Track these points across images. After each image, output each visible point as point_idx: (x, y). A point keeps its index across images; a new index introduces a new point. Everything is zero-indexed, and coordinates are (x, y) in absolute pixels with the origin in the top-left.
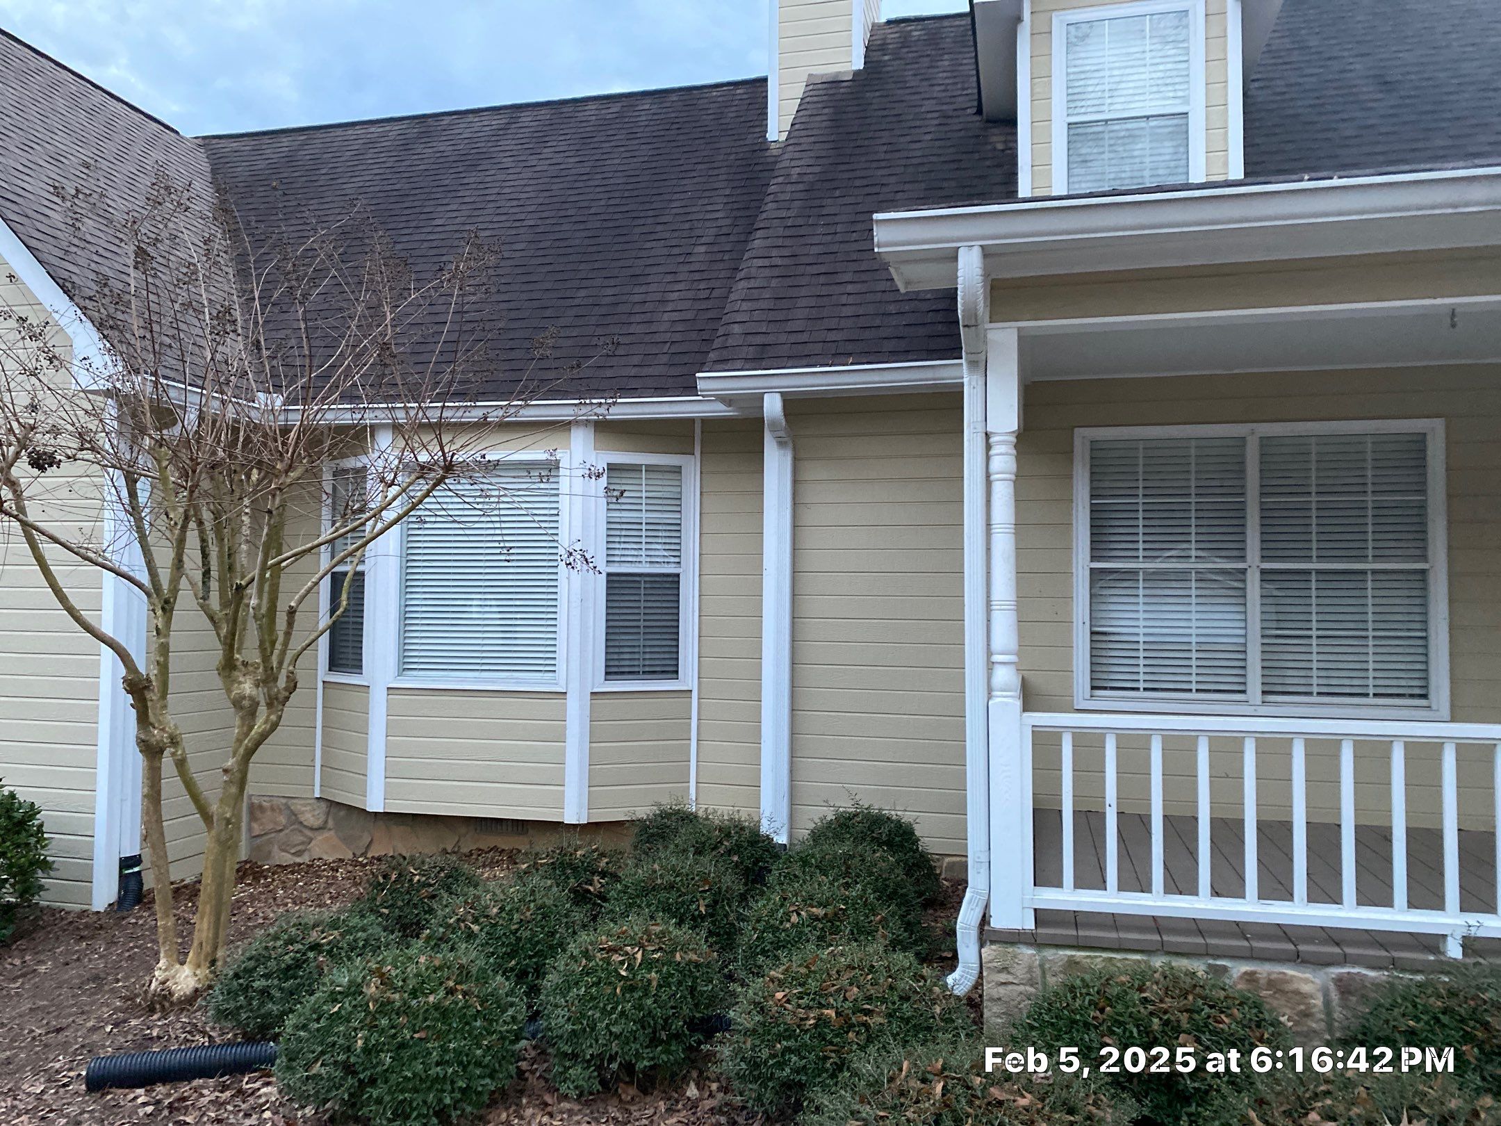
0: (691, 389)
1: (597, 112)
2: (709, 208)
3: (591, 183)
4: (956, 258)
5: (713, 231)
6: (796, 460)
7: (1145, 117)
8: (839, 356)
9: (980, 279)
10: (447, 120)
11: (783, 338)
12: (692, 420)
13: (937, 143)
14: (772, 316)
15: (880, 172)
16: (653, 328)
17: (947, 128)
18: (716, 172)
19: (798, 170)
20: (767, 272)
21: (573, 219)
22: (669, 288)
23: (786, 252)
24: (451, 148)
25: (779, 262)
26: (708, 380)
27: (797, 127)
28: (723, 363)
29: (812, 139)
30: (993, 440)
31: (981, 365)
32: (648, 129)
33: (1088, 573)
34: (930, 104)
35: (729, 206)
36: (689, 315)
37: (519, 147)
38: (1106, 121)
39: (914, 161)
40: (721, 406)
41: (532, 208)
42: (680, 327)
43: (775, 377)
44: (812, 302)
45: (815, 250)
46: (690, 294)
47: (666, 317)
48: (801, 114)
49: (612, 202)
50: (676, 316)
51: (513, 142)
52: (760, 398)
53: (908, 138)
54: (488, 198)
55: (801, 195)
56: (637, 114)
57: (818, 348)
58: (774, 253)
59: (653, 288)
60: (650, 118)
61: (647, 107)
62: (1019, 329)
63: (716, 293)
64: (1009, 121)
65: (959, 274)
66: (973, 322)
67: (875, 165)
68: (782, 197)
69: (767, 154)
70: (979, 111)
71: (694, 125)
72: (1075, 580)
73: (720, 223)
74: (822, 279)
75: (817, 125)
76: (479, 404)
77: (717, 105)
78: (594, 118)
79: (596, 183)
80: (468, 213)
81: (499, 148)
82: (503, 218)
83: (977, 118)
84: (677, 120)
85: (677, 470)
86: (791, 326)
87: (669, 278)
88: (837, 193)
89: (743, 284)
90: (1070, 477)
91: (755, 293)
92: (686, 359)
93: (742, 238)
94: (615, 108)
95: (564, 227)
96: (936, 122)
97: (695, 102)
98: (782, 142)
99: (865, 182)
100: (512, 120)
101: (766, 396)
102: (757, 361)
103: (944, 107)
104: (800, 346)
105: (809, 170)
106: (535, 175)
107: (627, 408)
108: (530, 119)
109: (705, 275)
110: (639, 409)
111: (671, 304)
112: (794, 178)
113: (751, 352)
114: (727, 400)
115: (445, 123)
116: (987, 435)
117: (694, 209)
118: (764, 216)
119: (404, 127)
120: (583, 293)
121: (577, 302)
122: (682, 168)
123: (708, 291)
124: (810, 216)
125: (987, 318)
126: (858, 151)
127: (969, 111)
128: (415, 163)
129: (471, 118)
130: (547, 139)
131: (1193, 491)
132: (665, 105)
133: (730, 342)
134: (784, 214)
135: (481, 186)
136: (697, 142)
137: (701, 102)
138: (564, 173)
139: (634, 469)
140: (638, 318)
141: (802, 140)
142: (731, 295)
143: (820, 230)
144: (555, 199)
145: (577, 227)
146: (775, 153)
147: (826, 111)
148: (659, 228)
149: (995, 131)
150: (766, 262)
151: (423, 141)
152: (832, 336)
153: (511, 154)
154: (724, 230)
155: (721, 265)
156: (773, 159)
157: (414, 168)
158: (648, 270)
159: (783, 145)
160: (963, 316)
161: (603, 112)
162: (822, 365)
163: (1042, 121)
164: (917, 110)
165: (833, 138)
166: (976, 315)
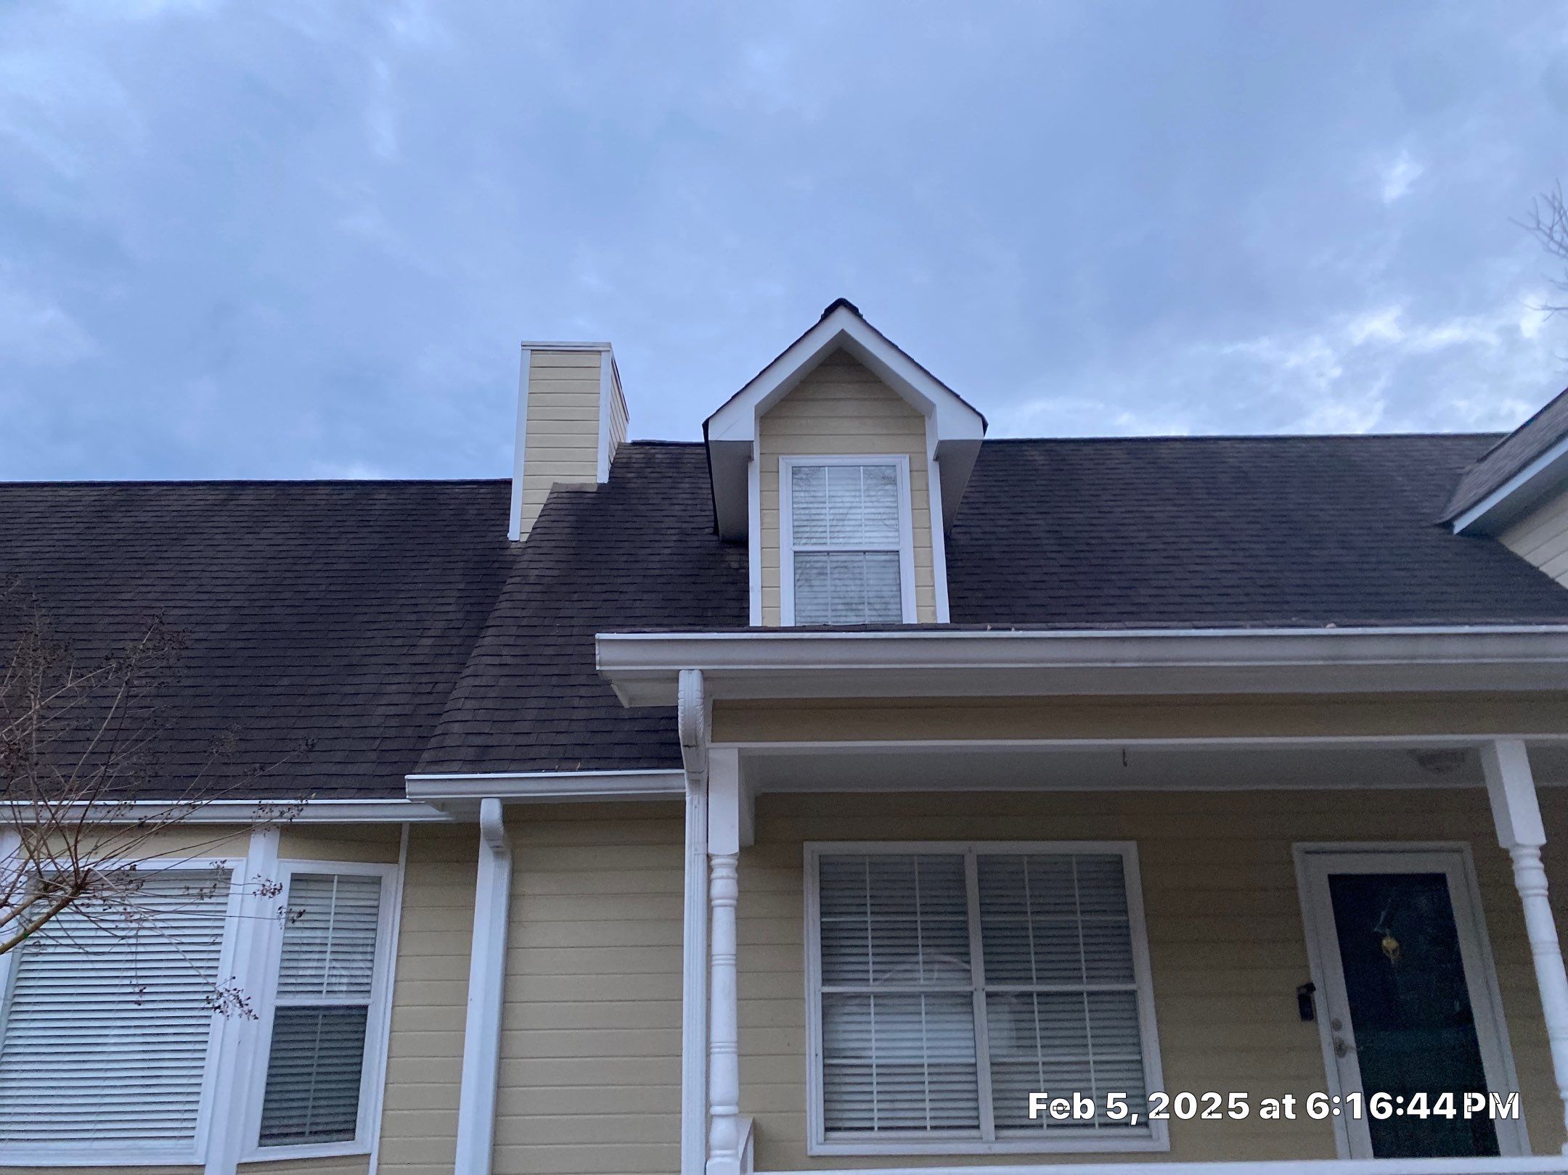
0: (399, 790)
1: (328, 497)
2: (440, 601)
3: (311, 567)
4: (677, 680)
5: (442, 624)
6: (513, 872)
7: (861, 551)
8: (567, 760)
9: (700, 701)
10: (155, 490)
11: (508, 739)
12: (400, 825)
13: (675, 558)
14: (498, 715)
15: (620, 580)
16: (365, 722)
17: (684, 545)
18: (451, 566)
19: (536, 572)
20: (496, 671)
21: (286, 603)
22: (386, 680)
23: (518, 651)
24: (154, 519)
25: (509, 660)
26: (417, 782)
27: (538, 530)
28: (436, 764)
29: (553, 544)
30: (715, 862)
31: (702, 783)
32: (381, 518)
33: (819, 997)
34: (669, 522)
35: (463, 600)
36: (407, 710)
37: (235, 524)
38: (828, 552)
39: (653, 572)
40: (434, 811)
41: (242, 589)
42: (393, 722)
43: (496, 782)
44: (542, 703)
45: (550, 651)
46: (409, 688)
47: (381, 710)
48: (542, 519)
49: (332, 588)
50: (392, 710)
51: (229, 519)
52: (478, 803)
53: (649, 551)
54: (190, 575)
55: (539, 596)
56: (371, 502)
57: (544, 751)
58: (505, 651)
59: (369, 679)
60: (385, 507)
61: (383, 496)
62: (740, 750)
63: (440, 687)
64: (741, 543)
65: (680, 695)
66: (694, 743)
67: (615, 573)
68: (518, 596)
69: (508, 552)
70: (716, 532)
71: (432, 518)
72: (806, 1006)
73: (451, 616)
74: (554, 681)
75: (558, 531)
76: (138, 802)
77: (457, 501)
78: (324, 502)
79: (319, 567)
80: (162, 589)
81: (210, 524)
82: (205, 597)
83: (715, 538)
84: (414, 512)
85: (377, 881)
86: (516, 727)
87: (389, 670)
88: (576, 597)
89: (471, 681)
90: (801, 892)
91: (482, 691)
92: (395, 757)
93: (474, 632)
94: (348, 494)
95: (275, 610)
96: (674, 538)
97: (436, 496)
98: (523, 543)
99: (604, 588)
100: (231, 497)
101: (483, 801)
102: (477, 763)
103: (684, 525)
104: (525, 749)
105: (548, 573)
106: (251, 555)
107: (320, 810)
108: (251, 497)
109: (429, 669)
110: (337, 812)
111: (386, 696)
112: (532, 580)
113: (470, 753)
114: (442, 805)
115: (152, 493)
116: (709, 857)
117: (423, 601)
118: (497, 614)
119: (103, 493)
120: (286, 681)
121: (277, 691)
122: (416, 560)
123: (431, 685)
124: (545, 617)
125: (708, 737)
126: (600, 558)
127: (707, 530)
128: (109, 531)
129: (185, 490)
130: (267, 519)
131: (919, 909)
132: (402, 496)
133: (449, 741)
134: (518, 613)
135: (186, 561)
136: (434, 535)
137: (442, 496)
138: (284, 555)
139: (325, 879)
140: (346, 711)
141: (544, 544)
142: (454, 692)
143: (556, 632)
144: (270, 581)
145: (289, 611)
146: (515, 552)
147: (570, 518)
148: (383, 617)
149: (730, 551)
150: (496, 661)
151: (123, 509)
152: (563, 739)
153: (224, 530)
154: (454, 624)
155: (448, 660)
156: (511, 558)
157: (105, 537)
158: (365, 661)
159: (523, 546)
160: (683, 737)
161: (334, 497)
162: (548, 770)
163: (770, 548)
164: (658, 525)
165: (574, 544)
166: (696, 737)
